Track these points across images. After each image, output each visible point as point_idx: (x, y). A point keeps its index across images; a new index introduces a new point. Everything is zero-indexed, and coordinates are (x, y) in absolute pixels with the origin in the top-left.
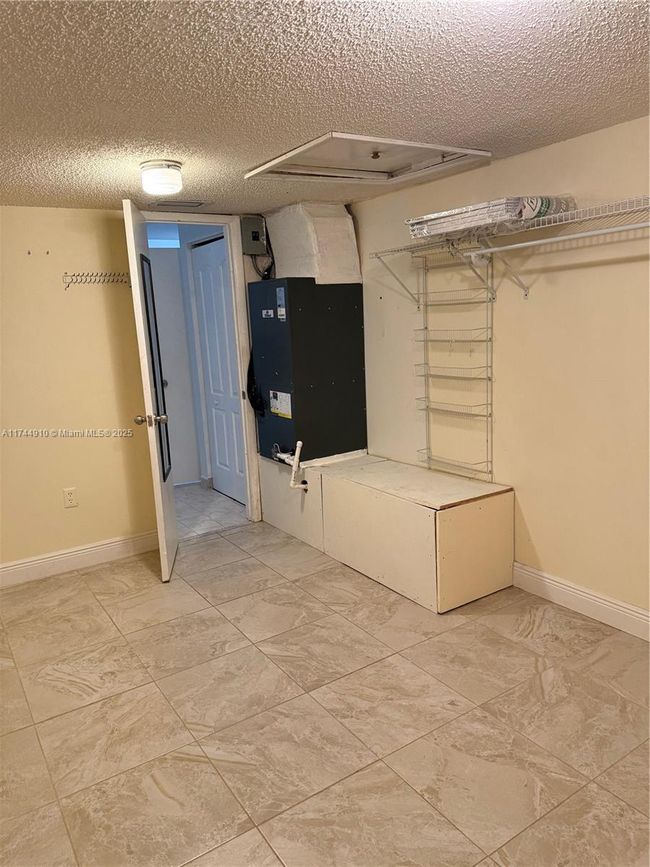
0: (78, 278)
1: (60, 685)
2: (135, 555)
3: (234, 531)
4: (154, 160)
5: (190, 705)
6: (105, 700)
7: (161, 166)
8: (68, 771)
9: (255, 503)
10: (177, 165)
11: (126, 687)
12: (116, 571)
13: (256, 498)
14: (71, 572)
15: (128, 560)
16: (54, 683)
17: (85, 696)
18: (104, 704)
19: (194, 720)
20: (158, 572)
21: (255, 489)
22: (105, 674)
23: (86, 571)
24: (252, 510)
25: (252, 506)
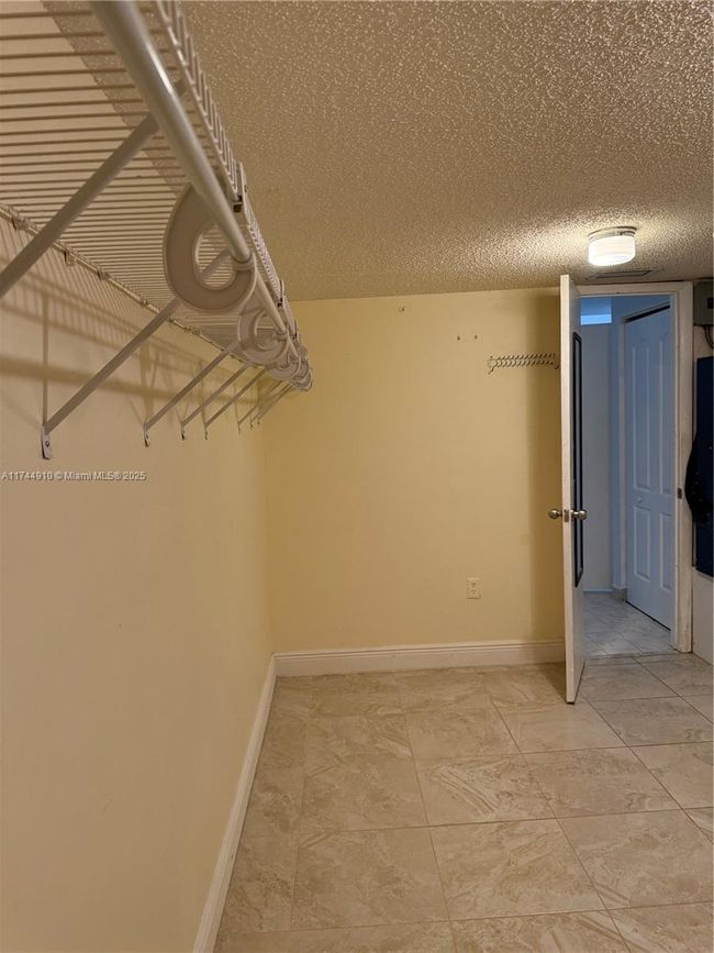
0: (503, 362)
1: (456, 791)
2: (535, 664)
3: (655, 659)
4: (606, 229)
5: (599, 861)
6: (503, 824)
7: (613, 234)
8: (461, 892)
9: (684, 628)
10: (631, 230)
11: (524, 815)
12: (515, 677)
13: (685, 622)
14: (468, 668)
15: (528, 668)
16: (448, 787)
17: (480, 812)
18: (501, 827)
19: (605, 883)
20: (562, 689)
21: (685, 613)
22: (503, 793)
23: (484, 671)
24: (679, 636)
25: (679, 631)
